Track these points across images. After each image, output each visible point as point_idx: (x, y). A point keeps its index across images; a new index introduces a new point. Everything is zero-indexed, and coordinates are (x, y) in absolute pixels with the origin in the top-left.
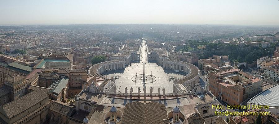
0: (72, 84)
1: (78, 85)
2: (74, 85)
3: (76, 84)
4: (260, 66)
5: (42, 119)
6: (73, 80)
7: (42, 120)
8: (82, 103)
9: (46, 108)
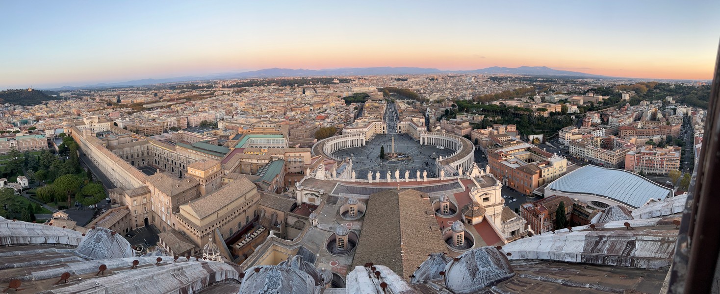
0: (289, 168)
1: (298, 170)
2: (293, 170)
3: (295, 168)
4: (562, 140)
5: (248, 216)
6: (290, 162)
7: (247, 218)
8: (306, 194)
9: (253, 202)
